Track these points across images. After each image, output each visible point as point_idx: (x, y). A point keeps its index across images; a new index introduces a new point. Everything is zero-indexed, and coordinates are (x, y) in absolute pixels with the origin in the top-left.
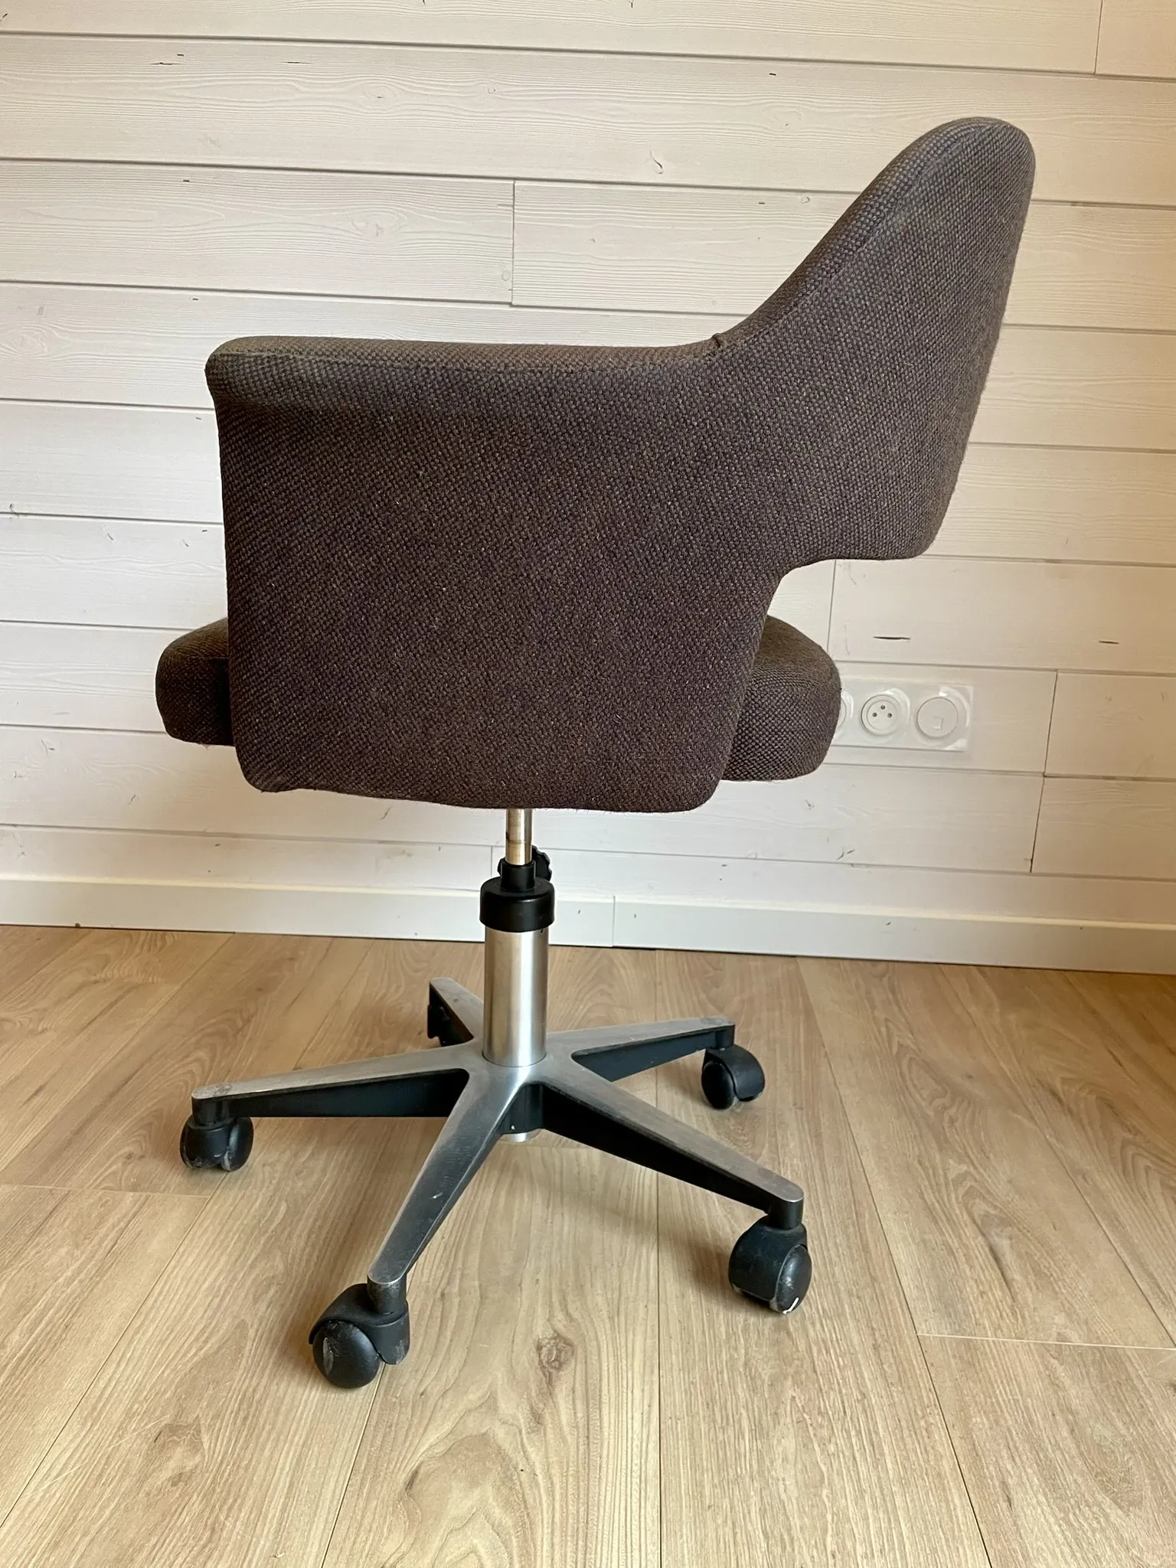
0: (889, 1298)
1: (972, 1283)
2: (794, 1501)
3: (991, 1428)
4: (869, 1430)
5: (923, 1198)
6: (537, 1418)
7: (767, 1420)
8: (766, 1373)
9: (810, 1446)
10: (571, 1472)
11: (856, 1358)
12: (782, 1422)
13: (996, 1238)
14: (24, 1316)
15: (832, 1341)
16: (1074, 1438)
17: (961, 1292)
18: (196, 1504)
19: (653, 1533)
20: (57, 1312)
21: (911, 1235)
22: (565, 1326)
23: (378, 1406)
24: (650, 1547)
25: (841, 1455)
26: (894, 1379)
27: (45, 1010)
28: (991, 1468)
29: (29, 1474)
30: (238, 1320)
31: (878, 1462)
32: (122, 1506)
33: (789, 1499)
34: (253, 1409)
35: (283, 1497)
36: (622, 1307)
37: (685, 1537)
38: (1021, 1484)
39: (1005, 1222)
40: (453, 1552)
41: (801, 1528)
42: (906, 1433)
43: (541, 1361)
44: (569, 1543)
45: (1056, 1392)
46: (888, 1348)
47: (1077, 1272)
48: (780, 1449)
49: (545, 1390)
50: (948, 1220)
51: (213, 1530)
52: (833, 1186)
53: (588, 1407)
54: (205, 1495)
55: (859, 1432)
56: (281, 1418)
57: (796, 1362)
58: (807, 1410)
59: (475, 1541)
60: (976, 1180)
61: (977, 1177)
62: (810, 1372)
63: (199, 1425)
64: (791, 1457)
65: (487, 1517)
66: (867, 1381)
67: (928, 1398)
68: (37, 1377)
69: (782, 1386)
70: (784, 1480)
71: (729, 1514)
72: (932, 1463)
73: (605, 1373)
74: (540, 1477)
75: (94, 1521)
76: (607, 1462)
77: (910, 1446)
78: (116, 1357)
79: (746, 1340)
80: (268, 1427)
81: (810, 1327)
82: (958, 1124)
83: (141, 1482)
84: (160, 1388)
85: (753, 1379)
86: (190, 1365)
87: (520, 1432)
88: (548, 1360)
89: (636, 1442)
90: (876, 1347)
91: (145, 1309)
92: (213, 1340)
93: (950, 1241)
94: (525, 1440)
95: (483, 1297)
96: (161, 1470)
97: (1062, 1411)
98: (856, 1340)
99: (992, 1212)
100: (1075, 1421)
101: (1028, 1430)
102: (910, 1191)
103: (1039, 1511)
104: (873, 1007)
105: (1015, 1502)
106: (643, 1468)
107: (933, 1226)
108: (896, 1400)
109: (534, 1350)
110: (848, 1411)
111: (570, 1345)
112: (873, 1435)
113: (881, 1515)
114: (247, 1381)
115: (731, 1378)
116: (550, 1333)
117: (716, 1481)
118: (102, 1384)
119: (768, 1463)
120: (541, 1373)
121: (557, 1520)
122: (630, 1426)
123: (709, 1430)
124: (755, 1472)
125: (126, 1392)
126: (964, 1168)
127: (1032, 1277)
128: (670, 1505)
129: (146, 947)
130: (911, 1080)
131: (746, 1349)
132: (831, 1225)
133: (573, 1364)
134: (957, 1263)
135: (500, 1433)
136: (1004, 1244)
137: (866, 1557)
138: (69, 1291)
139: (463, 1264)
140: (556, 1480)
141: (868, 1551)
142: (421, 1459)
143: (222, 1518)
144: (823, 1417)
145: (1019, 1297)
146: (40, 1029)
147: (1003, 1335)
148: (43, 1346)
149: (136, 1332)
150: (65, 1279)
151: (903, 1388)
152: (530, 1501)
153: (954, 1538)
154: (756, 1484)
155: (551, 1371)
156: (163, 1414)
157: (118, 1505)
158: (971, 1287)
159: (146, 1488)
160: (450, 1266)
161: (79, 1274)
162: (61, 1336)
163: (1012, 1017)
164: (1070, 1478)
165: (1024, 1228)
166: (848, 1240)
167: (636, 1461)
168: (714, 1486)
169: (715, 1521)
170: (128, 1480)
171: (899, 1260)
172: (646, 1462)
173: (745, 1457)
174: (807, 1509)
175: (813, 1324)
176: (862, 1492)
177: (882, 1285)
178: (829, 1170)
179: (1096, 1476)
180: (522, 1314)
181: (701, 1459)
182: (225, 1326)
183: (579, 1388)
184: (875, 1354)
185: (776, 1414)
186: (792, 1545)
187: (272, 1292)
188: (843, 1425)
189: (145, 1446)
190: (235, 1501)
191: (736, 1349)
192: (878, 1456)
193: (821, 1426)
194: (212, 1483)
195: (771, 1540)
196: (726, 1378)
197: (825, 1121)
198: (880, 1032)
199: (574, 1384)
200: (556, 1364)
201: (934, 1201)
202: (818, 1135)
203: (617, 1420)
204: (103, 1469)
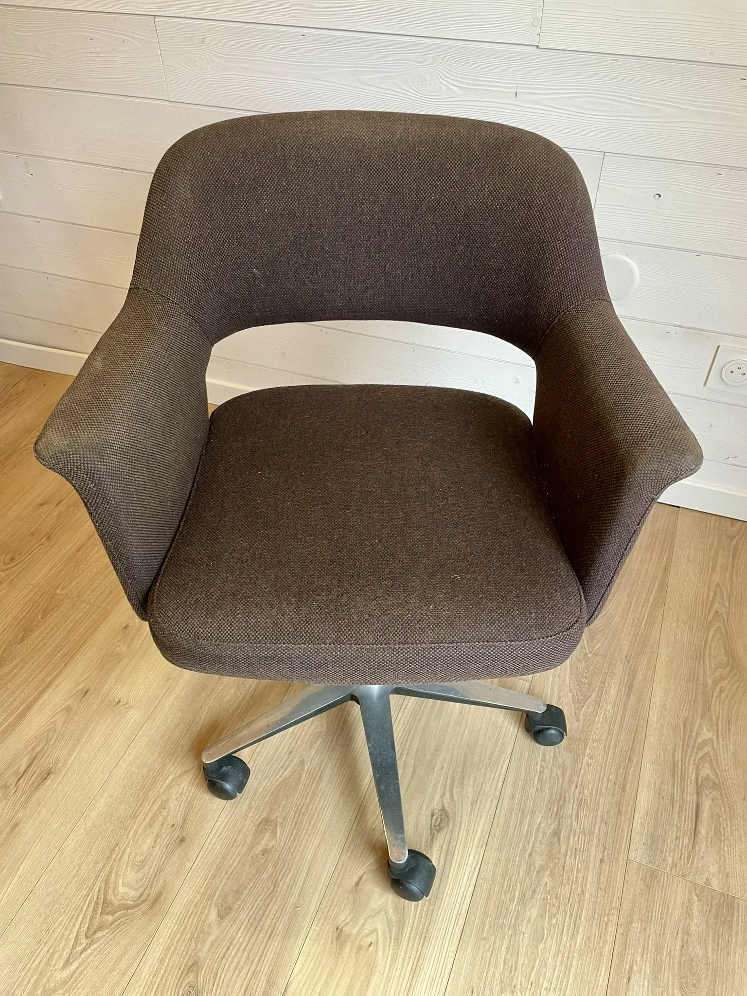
0: (623, 827)
1: (675, 828)
2: (525, 947)
3: (640, 932)
4: (577, 915)
5: (674, 755)
7: (528, 894)
8: (539, 862)
9: (544, 916)
11: (588, 866)
12: (535, 898)
13: (704, 798)
15: (580, 851)
16: (681, 951)
17: (665, 834)
18: (270, 869)
19: (455, 945)
21: (655, 783)
22: (448, 803)
24: (451, 953)
25: (557, 926)
26: (602, 886)
28: (629, 957)
30: (301, 759)
31: (573, 936)
32: (242, 862)
33: (523, 945)
34: (300, 818)
35: (305, 876)
36: (479, 801)
37: (468, 952)
38: (640, 971)
39: (716, 786)
40: (368, 928)
41: (522, 964)
42: (595, 922)
43: (431, 824)
44: (417, 938)
45: (686, 919)
46: (608, 863)
47: (741, 836)
48: (529, 914)
49: (429, 844)
50: (681, 776)
51: (275, 885)
52: (624, 733)
53: (446, 860)
54: (274, 865)
55: (571, 915)
56: (310, 828)
57: (556, 860)
58: (550, 893)
59: (378, 925)
60: (713, 748)
61: (715, 745)
62: (561, 869)
63: (277, 822)
64: (532, 921)
65: (386, 914)
66: (588, 883)
67: (616, 903)
69: (544, 874)
70: (524, 933)
71: (492, 945)
72: (600, 945)
73: (460, 840)
75: (230, 867)
76: (446, 897)
77: (593, 931)
79: (535, 838)
80: (305, 831)
81: (572, 837)
82: (723, 695)
83: (251, 849)
84: (264, 794)
85: (531, 865)
86: (278, 782)
88: (435, 824)
89: (462, 890)
90: (602, 861)
92: (290, 768)
93: (675, 794)
95: (414, 772)
96: (259, 845)
97: (683, 932)
98: (593, 853)
99: (712, 776)
100: (687, 940)
101: (659, 939)
102: (669, 747)
103: (641, 990)
104: (714, 570)
105: (631, 982)
106: (461, 906)
107: (670, 779)
108: (599, 900)
109: (430, 814)
110: (571, 899)
111: (447, 816)
112: (578, 919)
113: (563, 968)
115: (520, 861)
116: (440, 807)
117: (492, 924)
119: (520, 921)
120: (429, 832)
121: (415, 925)
122: (462, 879)
123: (499, 892)
124: (512, 924)
126: (710, 735)
127: (711, 833)
128: (467, 930)
130: (710, 647)
131: (534, 844)
132: (611, 765)
133: (445, 832)
134: (672, 811)
136: (706, 804)
137: (546, 990)
139: (409, 746)
141: (549, 987)
142: (365, 870)
143: (279, 879)
144: (557, 900)
145: (697, 847)
147: (675, 872)
151: (605, 893)
152: (406, 910)
153: (592, 992)
154: (510, 932)
155: (435, 832)
156: (263, 811)
157: (240, 860)
158: (673, 831)
159: (252, 854)
160: (403, 744)
164: (666, 975)
165: (725, 794)
166: (616, 779)
167: (459, 901)
168: (490, 927)
169: (484, 947)
170: (245, 847)
171: (640, 800)
173: (511, 913)
174: (529, 954)
176: (559, 952)
177: (623, 818)
178: (627, 718)
179: (680, 978)
180: (430, 789)
181: (489, 909)
182: (296, 759)
183: (445, 847)
184: (599, 865)
185: (534, 891)
186: (515, 972)
187: (318, 743)
188: (565, 908)
189: (254, 828)
190: (285, 871)
191: (528, 842)
192: (575, 933)
193: (554, 905)
194: (278, 858)
195: (506, 967)
196: (517, 861)
197: (640, 674)
198: (708, 595)
199: (443, 844)
200: (438, 827)
201: (680, 758)
202: (630, 687)
203: (457, 873)
204: (236, 838)
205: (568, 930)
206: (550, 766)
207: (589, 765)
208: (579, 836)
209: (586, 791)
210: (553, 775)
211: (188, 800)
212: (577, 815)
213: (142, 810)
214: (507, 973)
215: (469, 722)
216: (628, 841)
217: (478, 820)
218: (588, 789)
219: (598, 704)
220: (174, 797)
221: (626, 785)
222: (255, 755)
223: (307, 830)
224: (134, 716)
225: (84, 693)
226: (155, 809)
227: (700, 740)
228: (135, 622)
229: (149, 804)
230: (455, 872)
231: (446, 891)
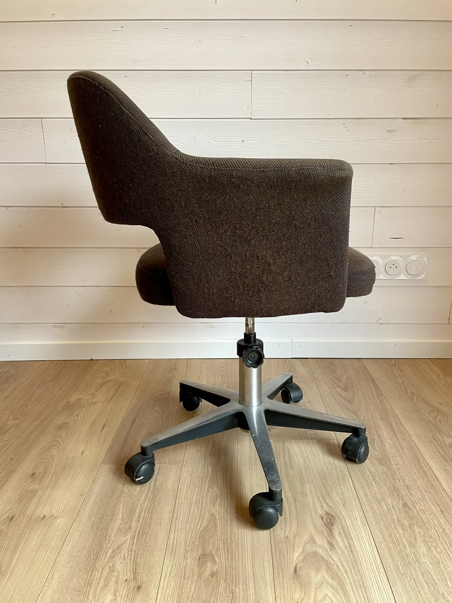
0: (440, 492)
2: (432, 570)
5: (440, 453)
6: (331, 545)
7: (413, 541)
8: (406, 523)
9: (431, 549)
10: (350, 565)
11: (436, 516)
12: (418, 542)
14: (134, 515)
15: (425, 510)
18: (223, 584)
19: (387, 585)
20: (145, 513)
21: (440, 467)
22: (328, 509)
23: (273, 543)
24: (388, 590)
25: (443, 552)
27: (93, 394)
29: (159, 576)
30: (211, 513)
32: (197, 586)
33: (430, 569)
34: (229, 546)
35: (253, 579)
36: (346, 501)
37: (399, 586)
40: (320, 596)
41: (438, 580)
43: (324, 523)
44: (359, 591)
48: (421, 551)
49: (330, 534)
51: (232, 593)
52: (405, 450)
53: (348, 540)
54: (225, 580)
55: (446, 543)
56: (240, 550)
57: (416, 519)
58: (425, 536)
59: (326, 592)
62: (422, 522)
63: (212, 553)
64: (426, 554)
65: (327, 582)
66: (443, 525)
68: (147, 539)
69: (413, 527)
70: (426, 563)
71: (411, 576)
73: (349, 526)
74: (340, 567)
75: (189, 592)
76: (362, 560)
78: (172, 529)
79: (395, 511)
80: (237, 553)
81: (416, 505)
82: (442, 423)
83: (200, 576)
84: (193, 541)
85: (402, 526)
86: (200, 531)
87: (327, 550)
88: (327, 522)
89: (370, 552)
90: (442, 511)
91: (176, 510)
92: (205, 521)
94: (330, 553)
95: (295, 500)
96: (205, 572)
98: (434, 508)
102: (434, 450)
104: (396, 378)
106: (375, 562)
107: (446, 464)
109: (320, 519)
110: (440, 536)
111: (332, 516)
115: (395, 526)
116: (324, 512)
117: (403, 565)
118: (172, 540)
119: (419, 557)
120: (326, 528)
121: (352, 582)
122: (365, 546)
123: (394, 546)
124: (415, 560)
125: (181, 543)
128: (390, 574)
129: (120, 367)
130: (420, 406)
131: (396, 515)
132: (410, 465)
133: (337, 524)
135: (320, 551)
138: (146, 504)
140: (347, 568)
142: (296, 562)
143: (234, 588)
144: (432, 539)
146: (94, 402)
148: (145, 527)
149: (176, 519)
150: (143, 500)
152: (340, 576)
154: (417, 565)
155: (330, 526)
156: (198, 551)
157: (195, 586)
159: (203, 579)
161: (147, 498)
162: (150, 522)
163: (448, 379)
166: (418, 471)
167: (372, 559)
168: (403, 567)
169: (407, 578)
170: (195, 576)
171: (439, 477)
172: (375, 559)
173: (410, 555)
174: (437, 573)
175: (417, 503)
177: (436, 487)
178: (402, 444)
180: (311, 506)
181: (395, 557)
182: (207, 515)
183: (342, 533)
184: (442, 514)
185: (415, 538)
186: (437, 586)
187: (218, 501)
188: (440, 541)
189: (196, 563)
190: (236, 582)
191: (393, 515)
193: (432, 542)
194: (225, 575)
195: (429, 585)
196: (393, 526)
197: (394, 424)
198: (402, 387)
199: (340, 531)
200: (330, 524)
201: (444, 454)
202: (393, 430)
203: (360, 544)
204: (185, 573)
206: (377, 475)
207: (399, 469)
208: (419, 503)
210: (382, 478)
211: (132, 561)
212: (411, 494)
213: (94, 578)
214: (432, 588)
215: (313, 466)
216: (448, 498)
217: (353, 512)
218: (407, 480)
219: (381, 441)
220: (119, 562)
222: (174, 520)
223: (239, 552)
224: (61, 522)
225: (10, 519)
226: (106, 574)
227: (447, 444)
228: (40, 470)
229: (98, 572)
230: (358, 544)
231: (360, 556)
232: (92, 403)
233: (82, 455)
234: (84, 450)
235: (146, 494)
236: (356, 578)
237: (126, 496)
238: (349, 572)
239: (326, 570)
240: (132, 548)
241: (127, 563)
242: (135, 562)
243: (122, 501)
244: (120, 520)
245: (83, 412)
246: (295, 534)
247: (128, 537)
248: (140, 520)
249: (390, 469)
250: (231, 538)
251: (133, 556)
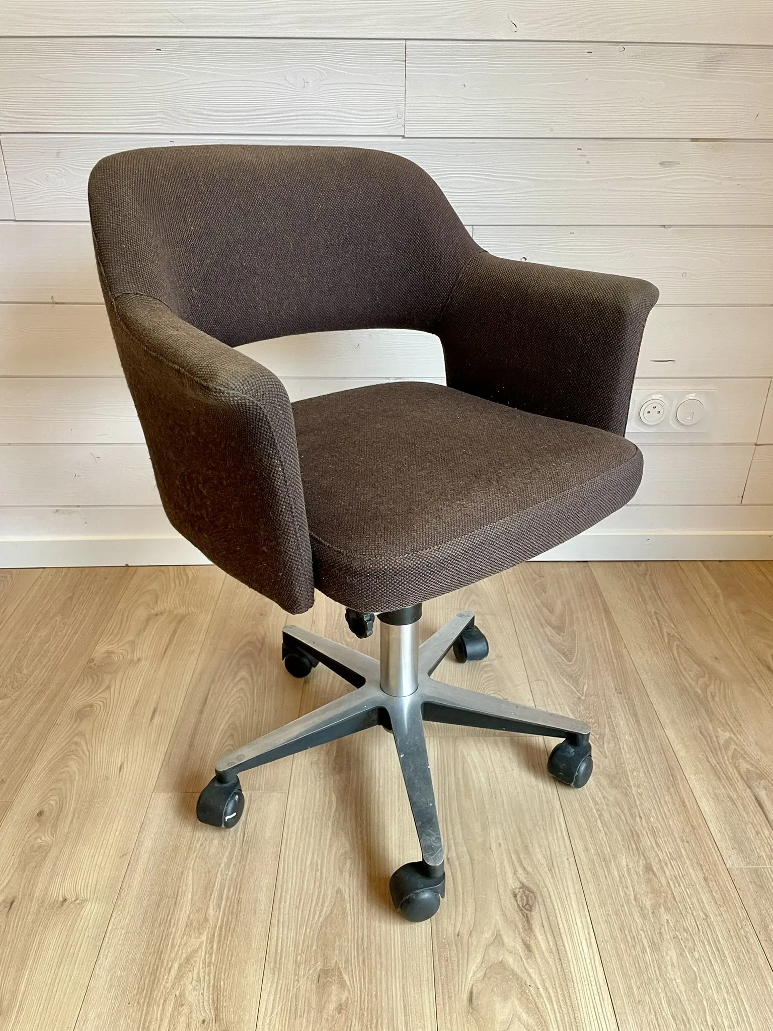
0: (705, 840)
1: (750, 825)
2: (684, 994)
4: (715, 941)
5: (709, 762)
6: (528, 947)
7: (657, 938)
8: (648, 903)
9: (684, 954)
10: (557, 985)
11: (696, 888)
12: (665, 939)
13: (757, 789)
14: (211, 895)
15: (680, 877)
17: (746, 834)
18: (356, 1025)
19: (613, 1023)
20: (229, 890)
21: (708, 791)
22: (525, 878)
23: (436, 946)
25: (703, 959)
26: (720, 902)
27: (133, 642)
29: (255, 1013)
30: (336, 889)
31: (723, 961)
33: (681, 992)
34: (366, 954)
35: (403, 1016)
36: (555, 865)
37: (631, 1024)
39: (761, 776)
41: (692, 1012)
43: (518, 905)
46: (713, 880)
48: (668, 958)
49: (527, 927)
50: (727, 778)
52: (653, 755)
53: (554, 937)
54: (359, 1019)
55: (709, 942)
56: (384, 959)
57: (663, 894)
58: (677, 929)
60: (737, 745)
61: (737, 741)
62: (673, 901)
63: (339, 968)
64: (676, 964)
65: (520, 1020)
66: (706, 905)
67: (742, 914)
68: (234, 941)
69: (659, 911)
70: (675, 980)
71: (651, 1006)
72: (752, 959)
73: (557, 912)
74: (541, 990)
76: (575, 976)
77: (739, 950)
78: (275, 921)
79: (631, 880)
80: (379, 966)
81: (665, 867)
82: (717, 699)
83: (320, 1011)
84: (308, 943)
85: (642, 908)
86: (319, 924)
87: (521, 957)
88: (523, 905)
89: (588, 961)
90: (705, 879)
91: (279, 883)
92: (327, 904)
93: (731, 794)
94: (526, 965)
95: (472, 860)
96: (329, 1003)
98: (693, 875)
99: (749, 767)
102: (700, 756)
104: (646, 604)
106: (597, 979)
107: (718, 783)
108: (725, 916)
109: (512, 897)
110: (699, 927)
111: (532, 892)
112: (717, 944)
113: (732, 998)
114: (356, 933)
115: (629, 909)
116: (518, 885)
117: (638, 984)
118: (273, 943)
119: (664, 968)
120: (521, 914)
121: (559, 1019)
122: (581, 950)
123: (626, 948)
124: (658, 975)
125: (289, 947)
126: (727, 735)
128: (617, 1002)
129: (177, 583)
130: (682, 664)
131: (633, 887)
132: (660, 788)
133: (537, 908)
134: (738, 811)
135: (510, 960)
136: (762, 794)
137: (731, 1028)
138: (230, 873)
139: (453, 835)
140: (551, 992)
141: (731, 1024)
142: (471, 982)
144: (687, 933)
146: (136, 659)
148: (230, 918)
149: (280, 902)
150: (225, 864)
151: (727, 908)
152: (540, 1007)
154: (660, 984)
155: (526, 912)
156: (316, 962)
158: (750, 828)
159: (325, 1016)
161: (231, 860)
162: (237, 909)
163: (732, 605)
166: (672, 798)
167: (591, 974)
168: (638, 988)
169: (644, 1010)
170: (313, 1012)
171: (705, 810)
172: (597, 974)
173: (650, 965)
174: (692, 998)
175: (666, 864)
176: (719, 983)
177: (699, 832)
180: (498, 871)
181: (627, 970)
182: (329, 893)
183: (545, 924)
184: (706, 885)
185: (660, 933)
186: (689, 1023)
187: (348, 865)
188: (699, 938)
189: (314, 986)
190: (377, 1021)
191: (627, 887)
192: (723, 958)
193: (687, 940)
194: (360, 1009)
196: (626, 910)
197: (636, 701)
198: (653, 623)
199: (542, 921)
200: (527, 907)
201: (716, 763)
202: (635, 715)
203: (574, 946)
204: (296, 1005)
205: (715, 957)
206: (605, 808)
207: (640, 794)
208: (671, 863)
209: (652, 819)
210: (613, 814)
211: (211, 984)
212: (657, 844)
213: (152, 1018)
215: (503, 791)
216: (717, 851)
217: (565, 883)
218: (653, 817)
219: (615, 737)
220: (191, 987)
221: (684, 801)
222: (277, 903)
223: (381, 963)
224: (92, 910)
225: (9, 905)
226: (170, 1010)
227: (722, 742)
228: (50, 804)
229: (158, 1006)
230: (571, 947)
231: (572, 969)
232: (132, 661)
233: (121, 774)
234: (123, 763)
235: (230, 852)
236: (565, 1011)
237: (196, 856)
238: (554, 999)
239: (520, 996)
240: (211, 959)
241: (203, 990)
242: (217, 986)
243: (191, 866)
244: (189, 904)
245: (118, 682)
246: (471, 929)
247: (204, 938)
248: (221, 903)
249: (626, 795)
250: (369, 937)
251: (212, 975)
